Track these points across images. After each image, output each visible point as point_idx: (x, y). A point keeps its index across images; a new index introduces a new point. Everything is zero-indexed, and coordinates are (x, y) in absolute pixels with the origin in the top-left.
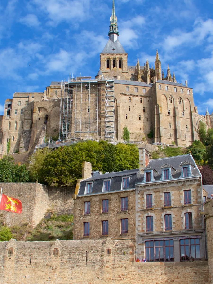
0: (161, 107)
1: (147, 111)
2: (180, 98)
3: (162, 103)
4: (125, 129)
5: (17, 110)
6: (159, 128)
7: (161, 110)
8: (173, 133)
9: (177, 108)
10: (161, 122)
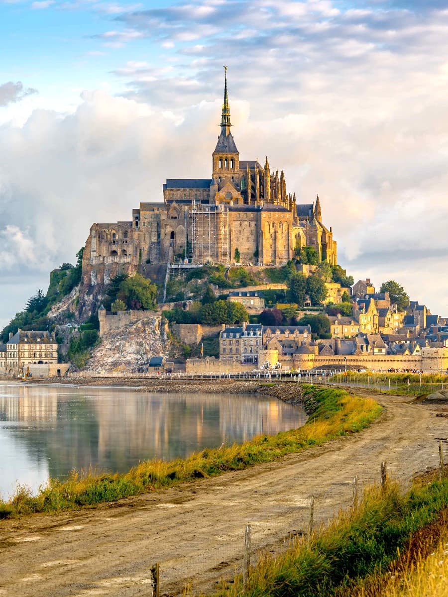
0: (264, 233)
1: (254, 233)
2: (281, 223)
3: (266, 228)
4: (237, 250)
5: (144, 223)
6: (262, 251)
7: (264, 235)
8: (273, 253)
9: (278, 232)
10: (264, 245)
